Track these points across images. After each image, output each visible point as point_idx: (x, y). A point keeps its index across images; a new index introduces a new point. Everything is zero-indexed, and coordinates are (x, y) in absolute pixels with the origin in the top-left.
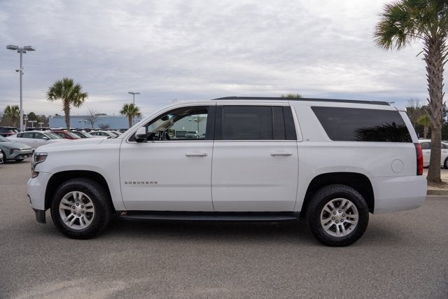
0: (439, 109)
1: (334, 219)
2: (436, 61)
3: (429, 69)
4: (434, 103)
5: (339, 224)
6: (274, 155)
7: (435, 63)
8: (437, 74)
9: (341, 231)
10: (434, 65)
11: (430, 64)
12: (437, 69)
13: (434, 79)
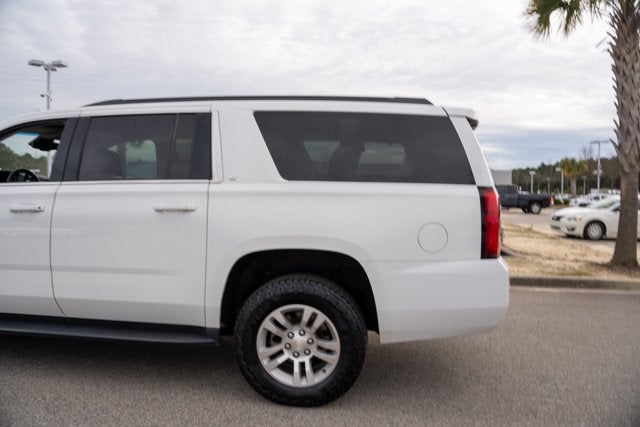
0: (633, 137)
1: (289, 347)
2: (629, 52)
3: (616, 69)
4: (625, 127)
5: (301, 359)
6: (160, 211)
7: (628, 58)
8: (631, 76)
9: (303, 373)
10: (624, 60)
11: (619, 58)
12: (630, 66)
13: (625, 85)
